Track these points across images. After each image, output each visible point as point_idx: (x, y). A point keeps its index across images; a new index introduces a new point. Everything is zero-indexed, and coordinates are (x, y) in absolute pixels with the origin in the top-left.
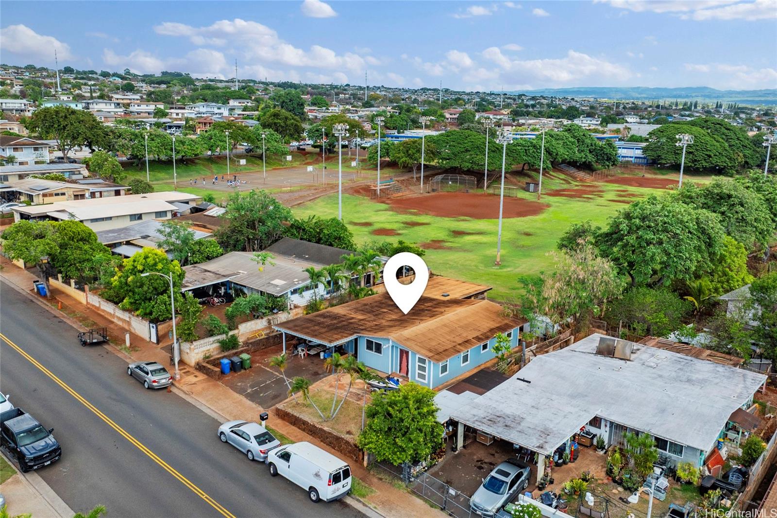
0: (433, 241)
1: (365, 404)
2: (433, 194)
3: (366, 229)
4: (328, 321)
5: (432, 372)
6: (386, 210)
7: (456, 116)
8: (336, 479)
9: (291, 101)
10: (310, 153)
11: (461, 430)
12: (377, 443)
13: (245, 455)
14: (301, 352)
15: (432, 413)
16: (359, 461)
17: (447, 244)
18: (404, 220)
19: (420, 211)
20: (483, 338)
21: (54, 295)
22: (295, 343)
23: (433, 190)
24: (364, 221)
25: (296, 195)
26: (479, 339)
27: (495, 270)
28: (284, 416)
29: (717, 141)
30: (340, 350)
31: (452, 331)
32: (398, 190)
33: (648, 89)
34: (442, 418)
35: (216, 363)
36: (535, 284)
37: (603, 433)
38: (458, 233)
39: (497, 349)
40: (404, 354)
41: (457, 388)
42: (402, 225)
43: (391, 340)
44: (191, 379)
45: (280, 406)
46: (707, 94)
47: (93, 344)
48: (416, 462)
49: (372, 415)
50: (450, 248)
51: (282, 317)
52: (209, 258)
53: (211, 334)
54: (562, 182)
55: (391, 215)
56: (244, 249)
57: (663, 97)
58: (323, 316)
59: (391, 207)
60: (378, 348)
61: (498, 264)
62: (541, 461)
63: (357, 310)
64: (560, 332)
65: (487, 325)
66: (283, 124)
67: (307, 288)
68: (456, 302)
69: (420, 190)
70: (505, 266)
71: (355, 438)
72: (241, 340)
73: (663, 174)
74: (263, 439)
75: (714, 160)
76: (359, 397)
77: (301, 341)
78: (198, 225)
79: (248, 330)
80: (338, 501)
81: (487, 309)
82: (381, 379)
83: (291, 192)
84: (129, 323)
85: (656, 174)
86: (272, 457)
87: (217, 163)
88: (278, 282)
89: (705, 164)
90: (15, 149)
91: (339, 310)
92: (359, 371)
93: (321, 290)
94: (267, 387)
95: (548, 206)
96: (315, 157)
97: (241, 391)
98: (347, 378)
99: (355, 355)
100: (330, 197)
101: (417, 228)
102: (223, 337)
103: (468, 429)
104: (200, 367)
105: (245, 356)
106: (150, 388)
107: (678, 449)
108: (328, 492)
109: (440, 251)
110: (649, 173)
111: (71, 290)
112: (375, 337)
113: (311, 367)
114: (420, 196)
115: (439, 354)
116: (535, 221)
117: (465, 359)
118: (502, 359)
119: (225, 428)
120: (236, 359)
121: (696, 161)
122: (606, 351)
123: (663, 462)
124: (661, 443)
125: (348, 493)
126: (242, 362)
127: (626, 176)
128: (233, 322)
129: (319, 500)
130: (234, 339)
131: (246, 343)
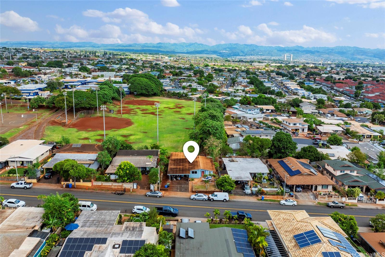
7: (11, 71)
29: (153, 83)
40: (203, 172)
43: (200, 170)
44: (163, 193)
45: (190, 190)
47: (123, 194)
60: (196, 173)
62: (250, 182)
69: (74, 119)
73: (138, 98)
81: (202, 158)
84: (121, 186)
88: (148, 163)
94: (181, 189)
97: (177, 191)
104: (161, 189)
110: (133, 98)
112: (195, 170)
120: (168, 185)
121: (149, 92)
127: (127, 100)
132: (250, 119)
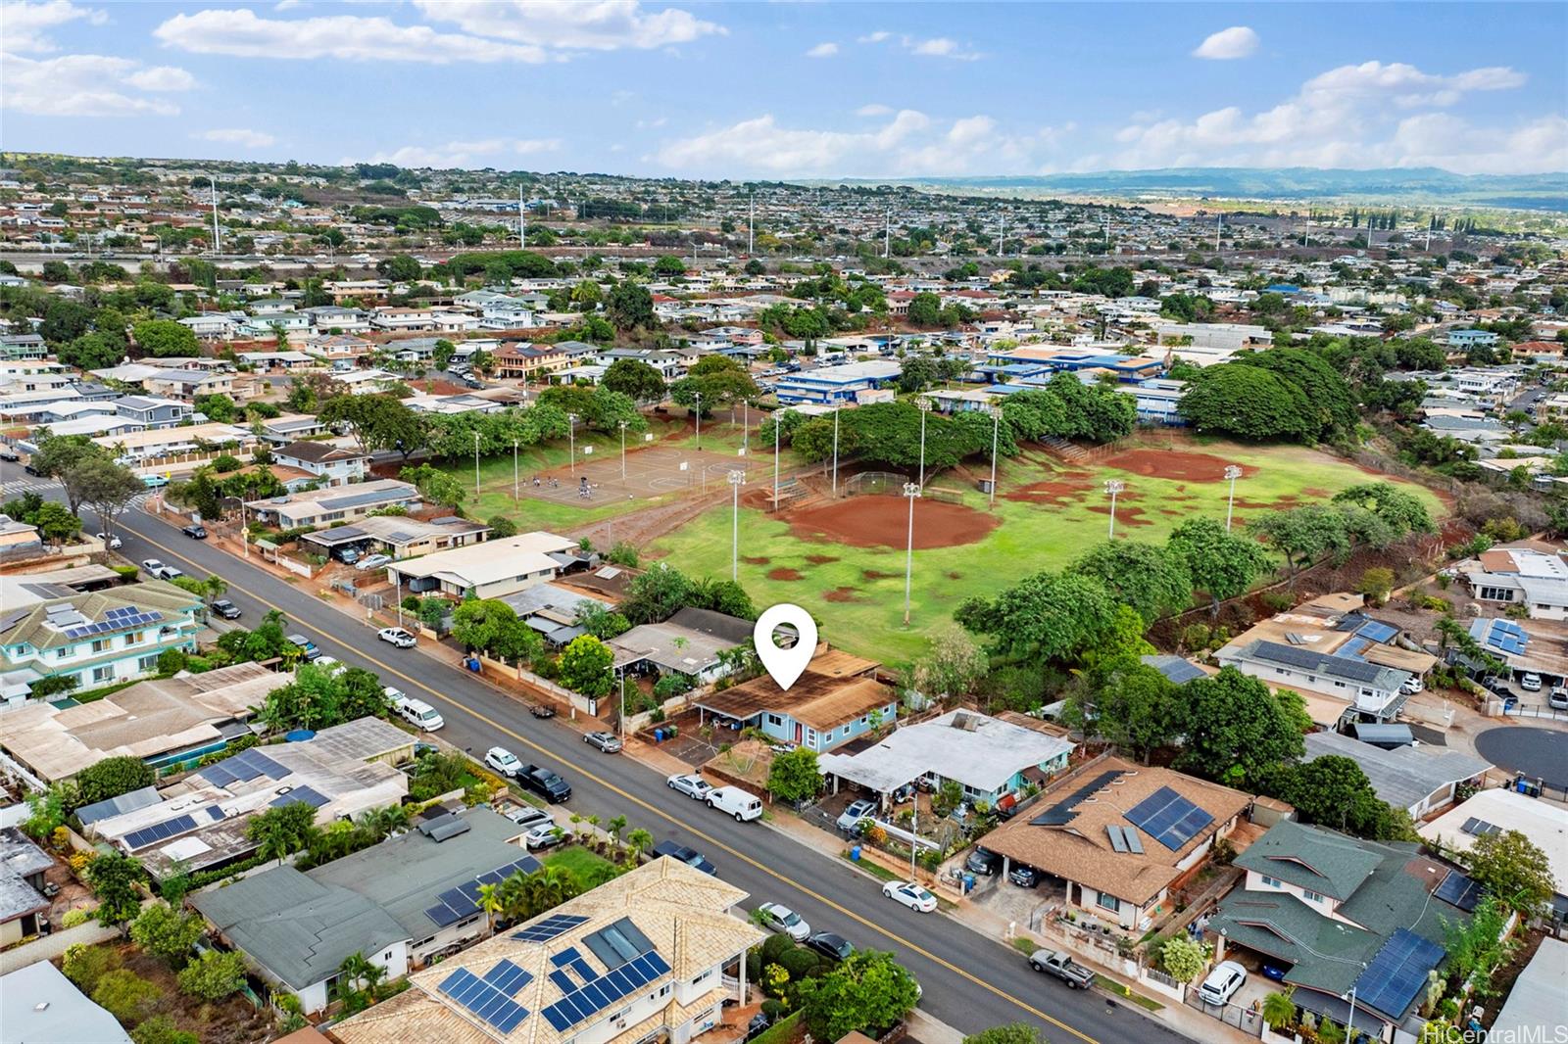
0: (841, 589)
1: (769, 763)
2: (849, 499)
3: (762, 570)
4: (737, 699)
5: (820, 740)
6: (785, 534)
7: (906, 304)
8: (753, 807)
9: (631, 297)
10: (674, 418)
11: (836, 780)
12: (778, 786)
13: (689, 796)
14: (716, 724)
15: (816, 768)
16: (766, 800)
17: (856, 594)
18: (808, 553)
19: (829, 534)
20: (861, 714)
21: (485, 672)
22: (710, 717)
23: (851, 493)
24: (758, 555)
25: (670, 510)
26: (857, 714)
27: (901, 631)
28: (711, 771)
29: (1290, 392)
30: (748, 723)
31: (837, 708)
32: (802, 495)
33: (1316, 173)
34: (822, 772)
35: (652, 732)
36: (907, 668)
37: (936, 783)
38: (872, 575)
39: (872, 722)
40: (798, 726)
41: (836, 752)
42: (805, 562)
43: (788, 716)
44: (633, 745)
45: (708, 764)
46: (1435, 183)
47: (546, 717)
48: (804, 798)
49: (774, 769)
50: (858, 600)
51: (697, 693)
52: (620, 633)
53: (643, 709)
54: (1039, 468)
55: (792, 544)
56: (646, 622)
57: (1345, 190)
58: (731, 693)
59: (792, 529)
60: (779, 722)
61: (907, 624)
62: (884, 797)
63: (760, 687)
64: (932, 707)
65: (866, 702)
66: (637, 383)
67: (717, 666)
68: (845, 680)
69: (832, 494)
70: (914, 627)
71: (763, 785)
72: (666, 714)
73: (1204, 444)
74: (701, 785)
75: (1280, 425)
76: (764, 759)
77: (715, 715)
78: (592, 590)
79: (673, 705)
80: (752, 821)
81: (870, 688)
82: (781, 746)
83: (663, 506)
84: (568, 699)
85: (1193, 443)
86: (710, 796)
87: (550, 447)
88: (688, 660)
89: (1266, 430)
90: (327, 466)
91: (744, 687)
92: (766, 739)
93: (727, 667)
94: (694, 751)
95: (1000, 521)
96: (683, 425)
97: (674, 754)
98: (756, 744)
99: (760, 726)
100: (713, 513)
101: (823, 567)
102: (653, 712)
103: (841, 779)
104: (638, 736)
105: (674, 727)
106: (607, 752)
107: (977, 792)
108: (748, 815)
109: (846, 604)
110: (1183, 442)
111: (501, 666)
112: (776, 714)
113: (725, 736)
114: (831, 504)
115: (824, 727)
116: (971, 553)
117: (847, 730)
118: (876, 729)
119: (673, 779)
120: (667, 730)
121: (1251, 425)
122: (959, 724)
123: (969, 800)
124: (968, 789)
125: (760, 818)
126: (672, 731)
127: (1146, 449)
128: (660, 699)
129: (742, 821)
130: (661, 713)
131: (670, 716)
132: (1540, 606)
